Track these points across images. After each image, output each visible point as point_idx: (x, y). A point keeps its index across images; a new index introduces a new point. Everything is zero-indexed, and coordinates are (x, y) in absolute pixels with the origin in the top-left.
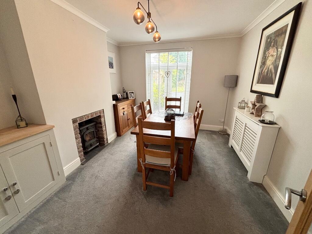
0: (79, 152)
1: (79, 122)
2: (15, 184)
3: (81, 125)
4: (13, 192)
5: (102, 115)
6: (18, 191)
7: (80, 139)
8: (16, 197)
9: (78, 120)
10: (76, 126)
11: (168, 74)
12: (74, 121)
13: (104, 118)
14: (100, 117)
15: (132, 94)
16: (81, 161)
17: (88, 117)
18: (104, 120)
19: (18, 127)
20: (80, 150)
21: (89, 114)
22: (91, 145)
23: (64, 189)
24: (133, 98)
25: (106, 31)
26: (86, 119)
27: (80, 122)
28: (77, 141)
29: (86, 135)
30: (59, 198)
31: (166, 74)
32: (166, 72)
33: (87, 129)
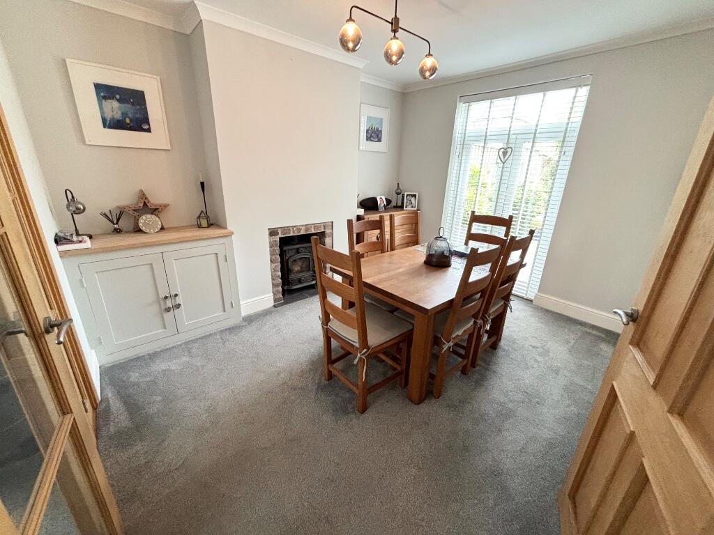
0: (274, 285)
1: (280, 235)
2: (176, 295)
3: (285, 242)
4: (174, 304)
5: (328, 231)
6: (178, 306)
7: (279, 265)
8: (177, 311)
9: (279, 231)
10: (275, 241)
11: (505, 154)
12: (273, 233)
13: (331, 238)
14: (322, 235)
15: (413, 199)
16: (275, 300)
17: (299, 230)
18: (331, 241)
19: (200, 226)
20: (275, 282)
21: (302, 226)
22: (300, 281)
23: (233, 329)
24: (412, 207)
25: (361, 66)
26: (294, 232)
27: (283, 236)
28: (274, 265)
29: (295, 260)
30: (222, 338)
31: (501, 153)
32: (502, 150)
33: (298, 251)
